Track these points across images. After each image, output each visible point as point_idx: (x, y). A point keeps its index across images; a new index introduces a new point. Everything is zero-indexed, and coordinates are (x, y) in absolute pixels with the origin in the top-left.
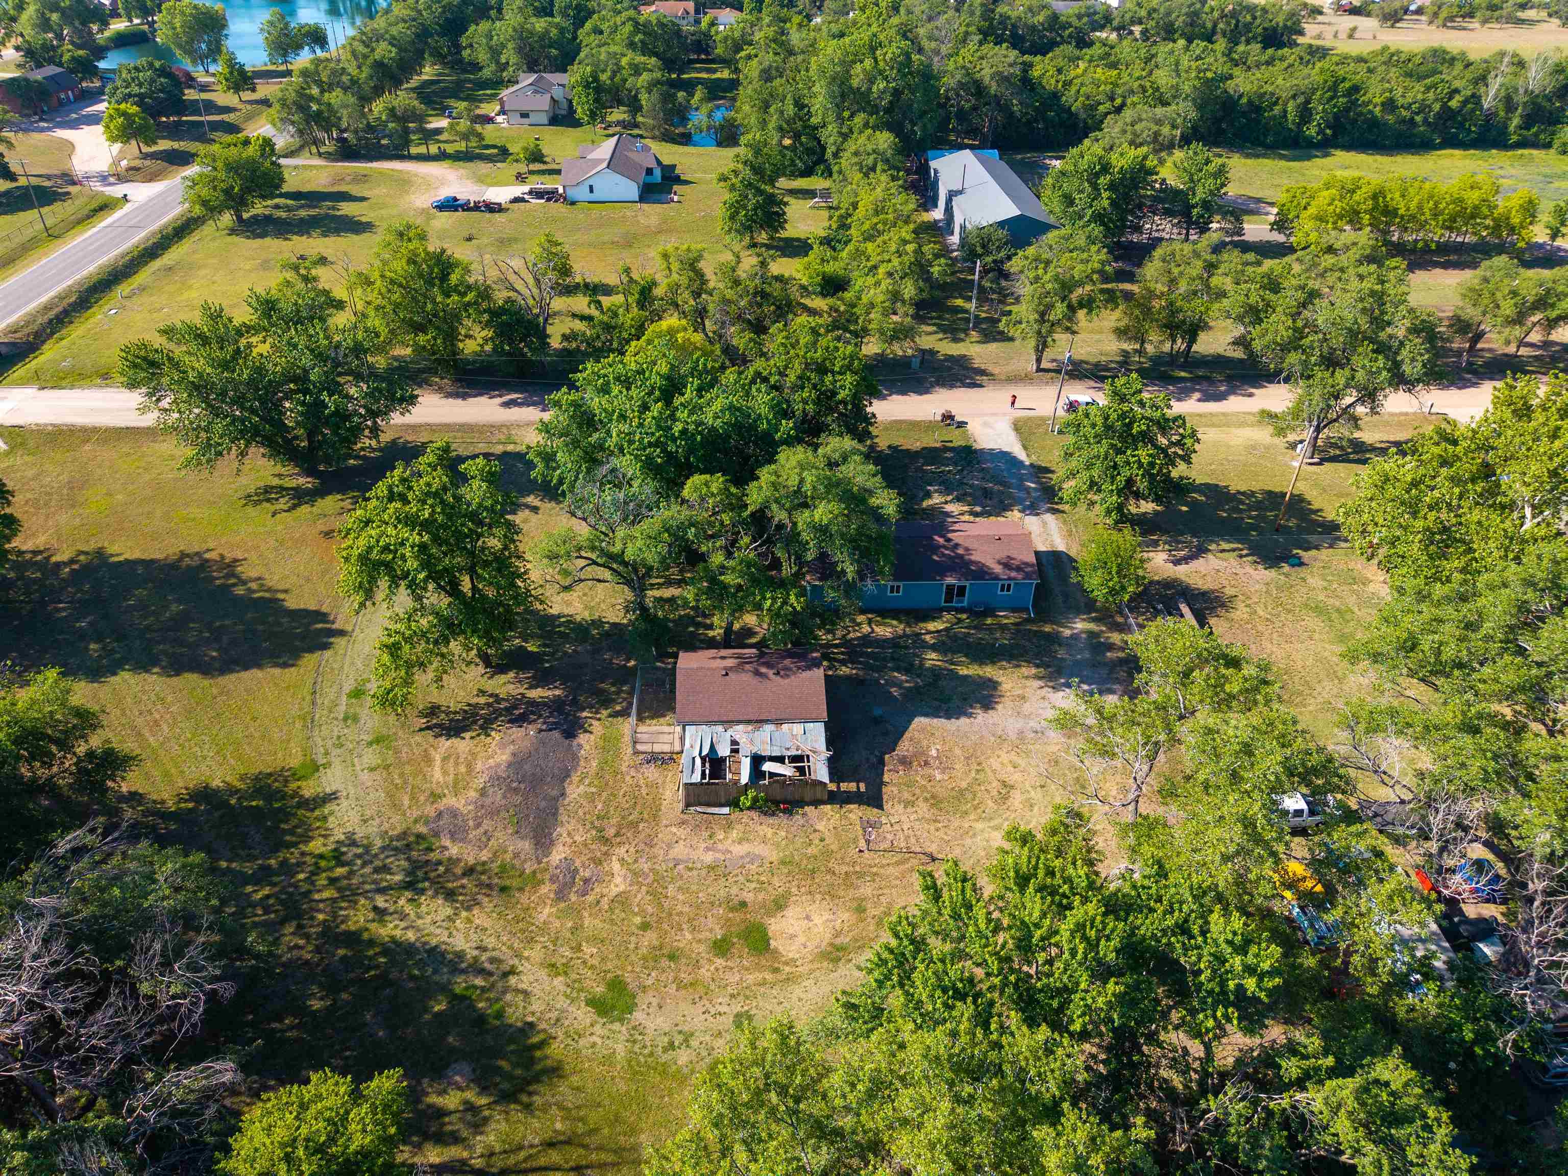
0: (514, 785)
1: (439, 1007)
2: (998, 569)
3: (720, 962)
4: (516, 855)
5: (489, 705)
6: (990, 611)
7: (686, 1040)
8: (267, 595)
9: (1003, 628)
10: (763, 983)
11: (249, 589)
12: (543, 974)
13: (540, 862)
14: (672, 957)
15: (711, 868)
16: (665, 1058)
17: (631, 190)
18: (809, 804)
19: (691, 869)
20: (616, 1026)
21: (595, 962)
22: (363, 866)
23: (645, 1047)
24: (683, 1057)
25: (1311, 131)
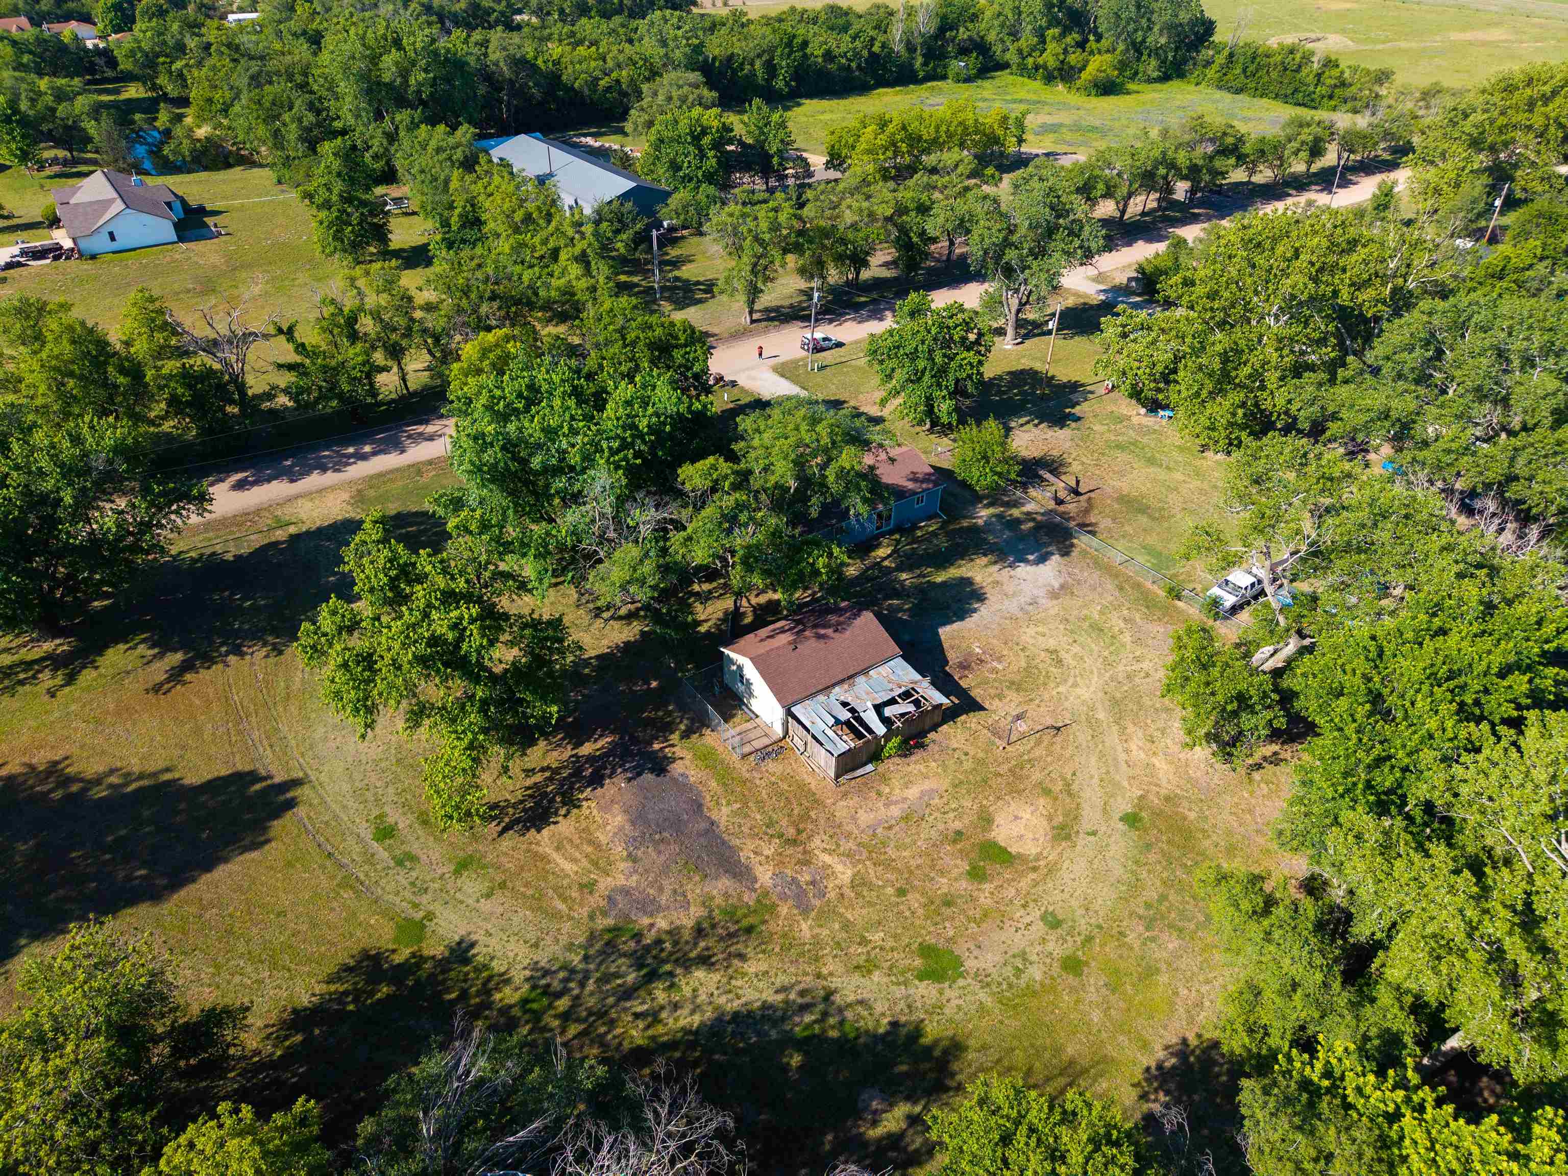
0: (657, 837)
1: (796, 1060)
2: (910, 485)
3: (987, 887)
4: (727, 896)
5: (550, 779)
6: (915, 527)
7: (1025, 960)
8: (145, 783)
9: (934, 534)
10: (1036, 884)
11: (111, 786)
12: (856, 979)
13: (755, 890)
14: (948, 904)
15: (906, 818)
16: (1022, 982)
17: (165, 230)
18: (929, 731)
19: (890, 828)
20: (961, 982)
21: (890, 943)
22: (582, 985)
23: (1000, 984)
24: (1036, 973)
25: (779, 84)
